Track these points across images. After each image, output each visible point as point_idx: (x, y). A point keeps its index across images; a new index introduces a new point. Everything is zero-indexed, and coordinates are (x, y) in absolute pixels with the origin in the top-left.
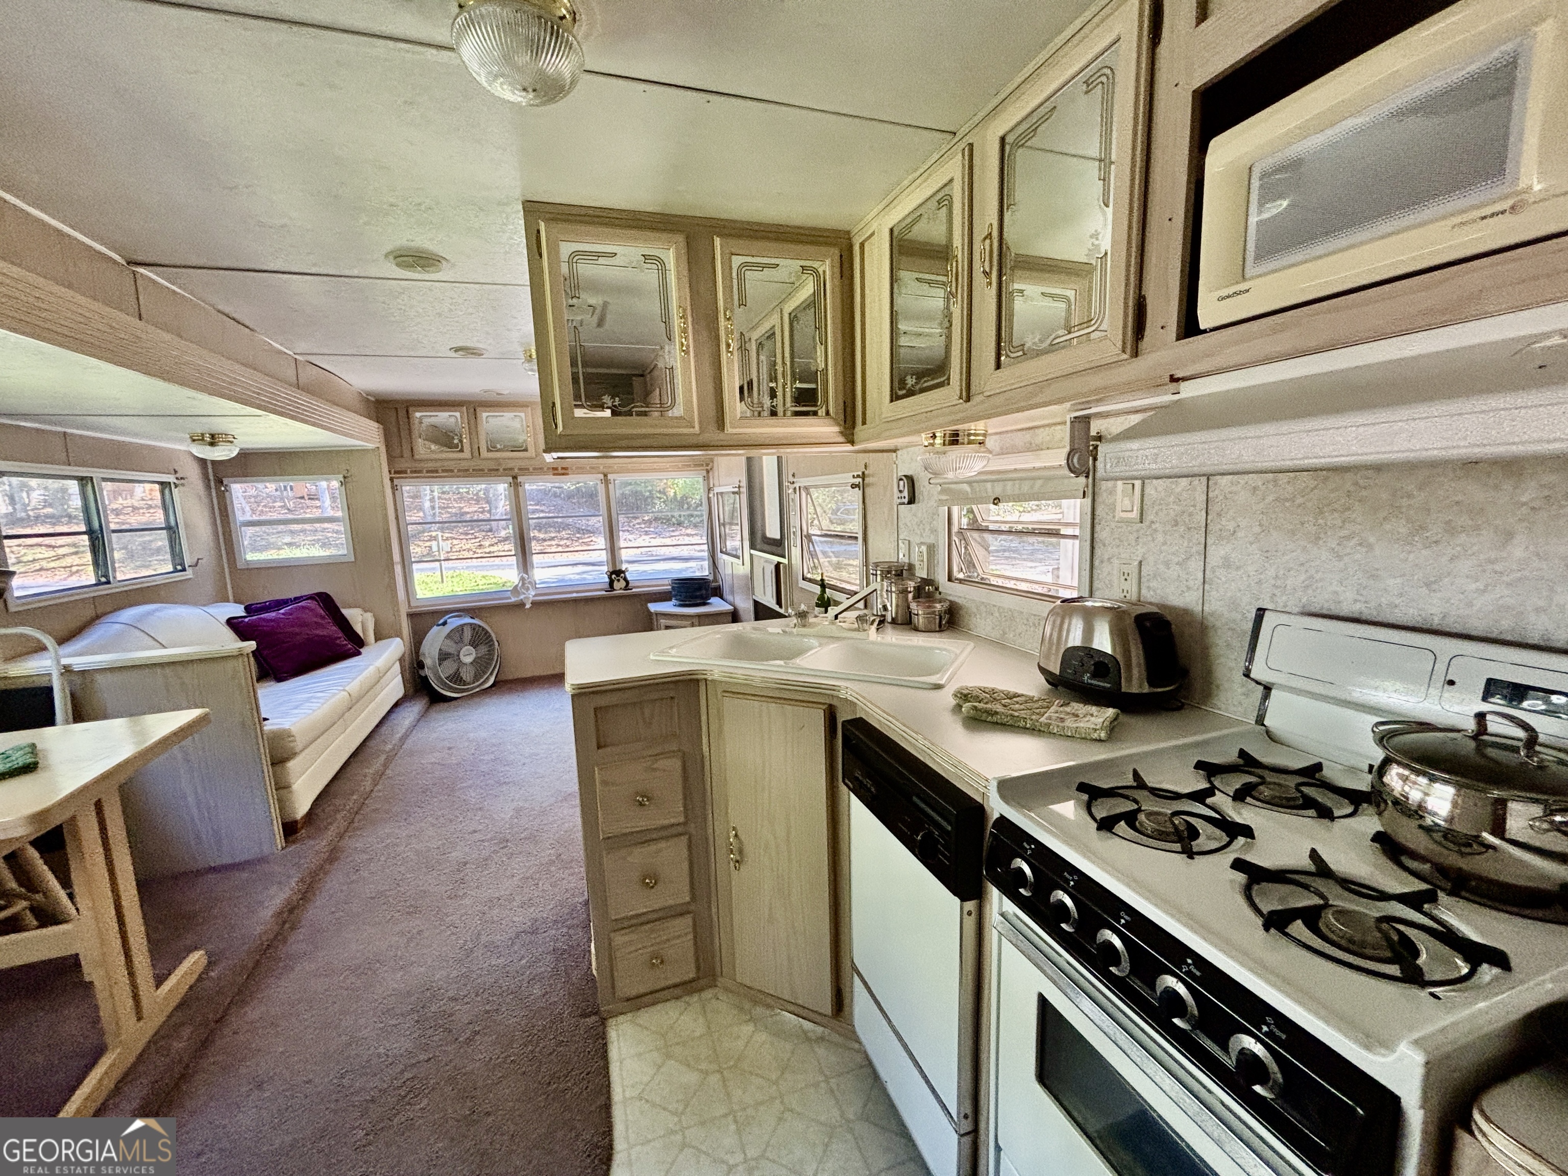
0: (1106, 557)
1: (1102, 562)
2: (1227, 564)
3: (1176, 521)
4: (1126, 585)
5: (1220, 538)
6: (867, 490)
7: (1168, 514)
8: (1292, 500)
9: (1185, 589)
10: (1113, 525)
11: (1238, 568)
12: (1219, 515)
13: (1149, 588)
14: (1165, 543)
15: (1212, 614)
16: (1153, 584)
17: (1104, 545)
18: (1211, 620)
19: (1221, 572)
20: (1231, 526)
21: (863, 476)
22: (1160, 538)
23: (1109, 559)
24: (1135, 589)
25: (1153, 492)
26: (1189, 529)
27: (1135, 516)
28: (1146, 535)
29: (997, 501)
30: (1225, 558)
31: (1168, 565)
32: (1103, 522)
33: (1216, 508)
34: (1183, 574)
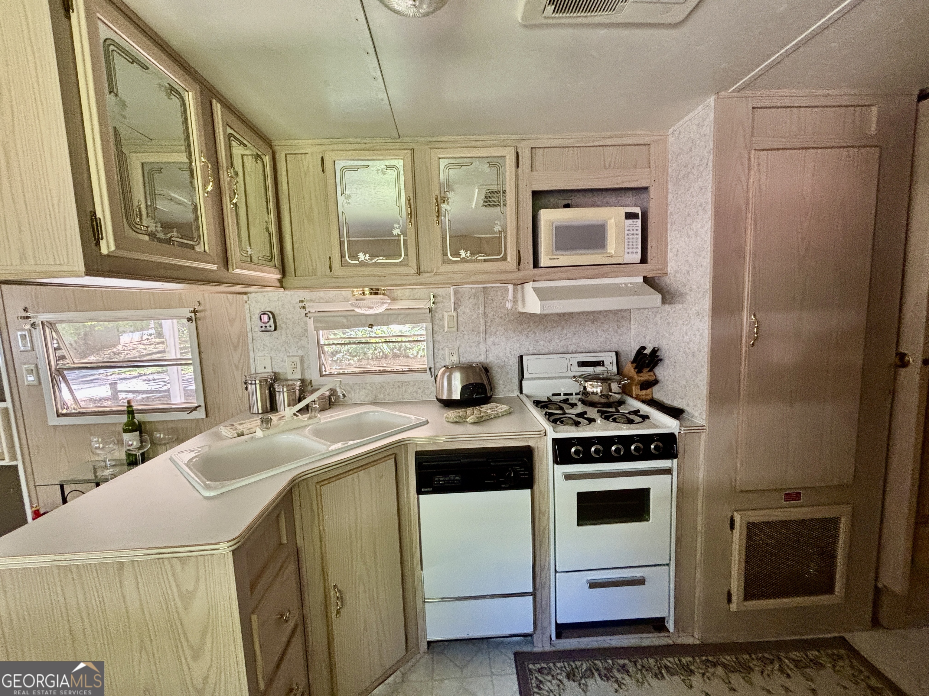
0: (441, 347)
1: (439, 350)
2: (494, 344)
3: (473, 330)
4: (452, 358)
5: (491, 335)
6: (199, 322)
7: (469, 327)
8: (513, 321)
9: (479, 355)
10: (444, 333)
11: (498, 345)
12: (490, 326)
14: (469, 339)
15: (490, 362)
16: (466, 355)
17: (439, 343)
18: (490, 365)
19: (492, 347)
20: (494, 330)
21: (195, 311)
22: (466, 336)
23: (442, 349)
24: (458, 359)
25: (462, 319)
26: (479, 333)
27: (455, 329)
28: (460, 336)
29: (371, 326)
30: (493, 342)
31: (471, 347)
32: (438, 333)
33: (488, 324)
34: (478, 349)
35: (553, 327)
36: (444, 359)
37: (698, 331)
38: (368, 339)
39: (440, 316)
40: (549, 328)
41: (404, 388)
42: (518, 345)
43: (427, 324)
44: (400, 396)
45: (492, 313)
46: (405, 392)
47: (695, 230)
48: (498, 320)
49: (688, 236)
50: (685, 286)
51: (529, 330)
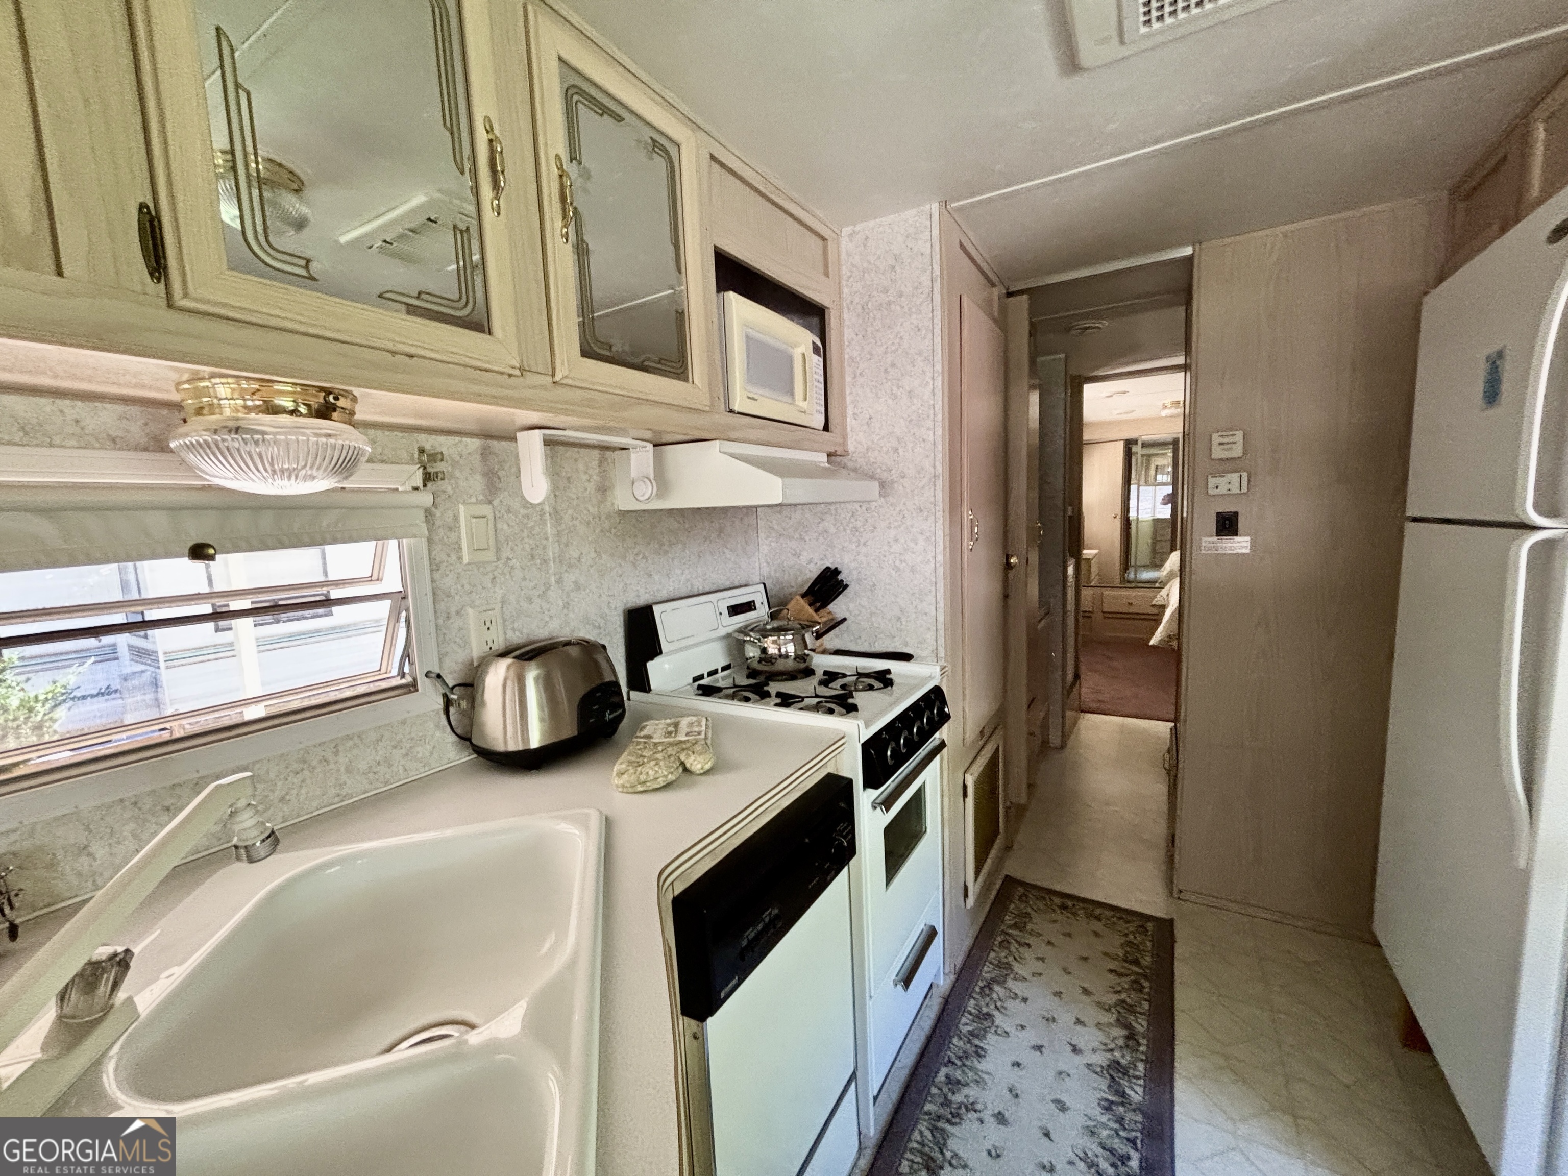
0: (453, 610)
1: (448, 618)
2: (578, 587)
4: (486, 635)
5: (571, 565)
7: (523, 549)
8: (610, 531)
9: (547, 619)
10: (459, 568)
11: (585, 589)
12: (566, 545)
13: (514, 630)
14: (524, 579)
17: (449, 595)
20: (577, 554)
22: (518, 573)
23: (458, 613)
24: (501, 633)
25: (505, 527)
26: (545, 561)
27: (490, 556)
28: (503, 574)
29: (199, 552)
30: (576, 582)
31: (530, 600)
32: (443, 566)
33: (564, 539)
34: (545, 606)
35: (671, 544)
36: (466, 643)
37: (922, 533)
38: (219, 602)
39: (449, 520)
40: (666, 548)
41: (343, 760)
42: (621, 586)
43: (412, 540)
44: (333, 791)
45: (570, 512)
46: (348, 771)
47: (908, 389)
48: (582, 529)
49: (895, 397)
50: (890, 471)
51: (636, 551)
